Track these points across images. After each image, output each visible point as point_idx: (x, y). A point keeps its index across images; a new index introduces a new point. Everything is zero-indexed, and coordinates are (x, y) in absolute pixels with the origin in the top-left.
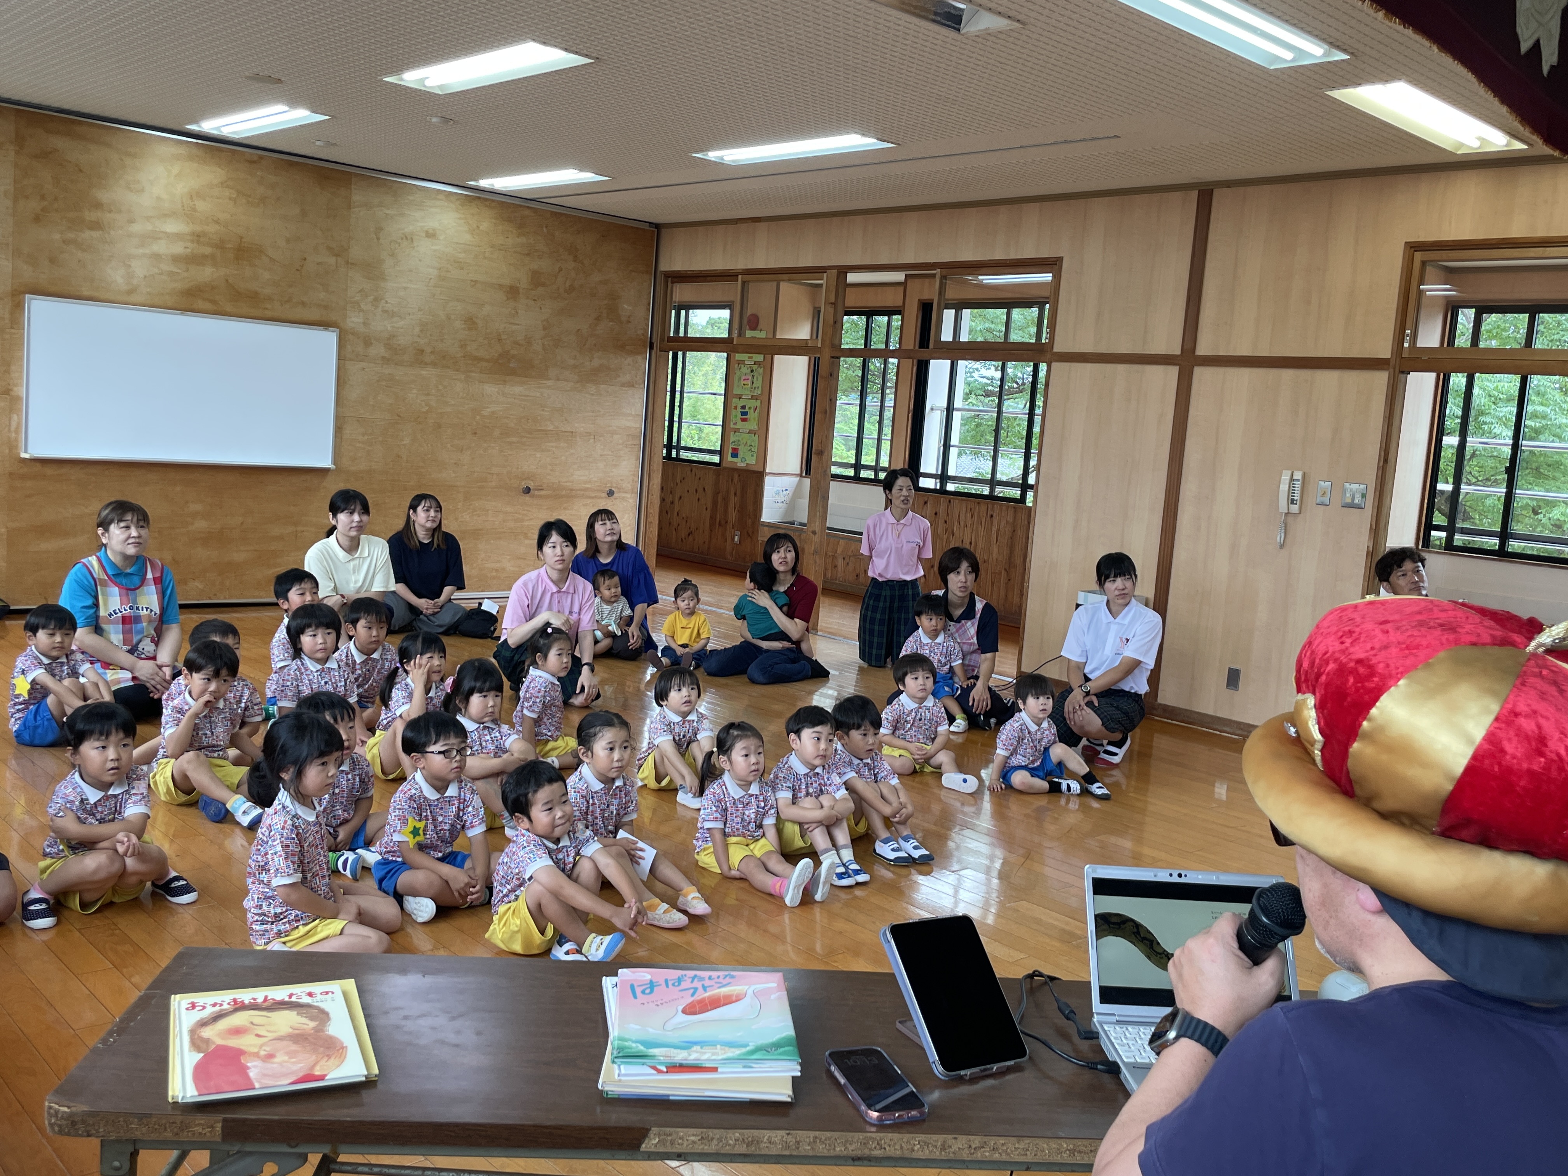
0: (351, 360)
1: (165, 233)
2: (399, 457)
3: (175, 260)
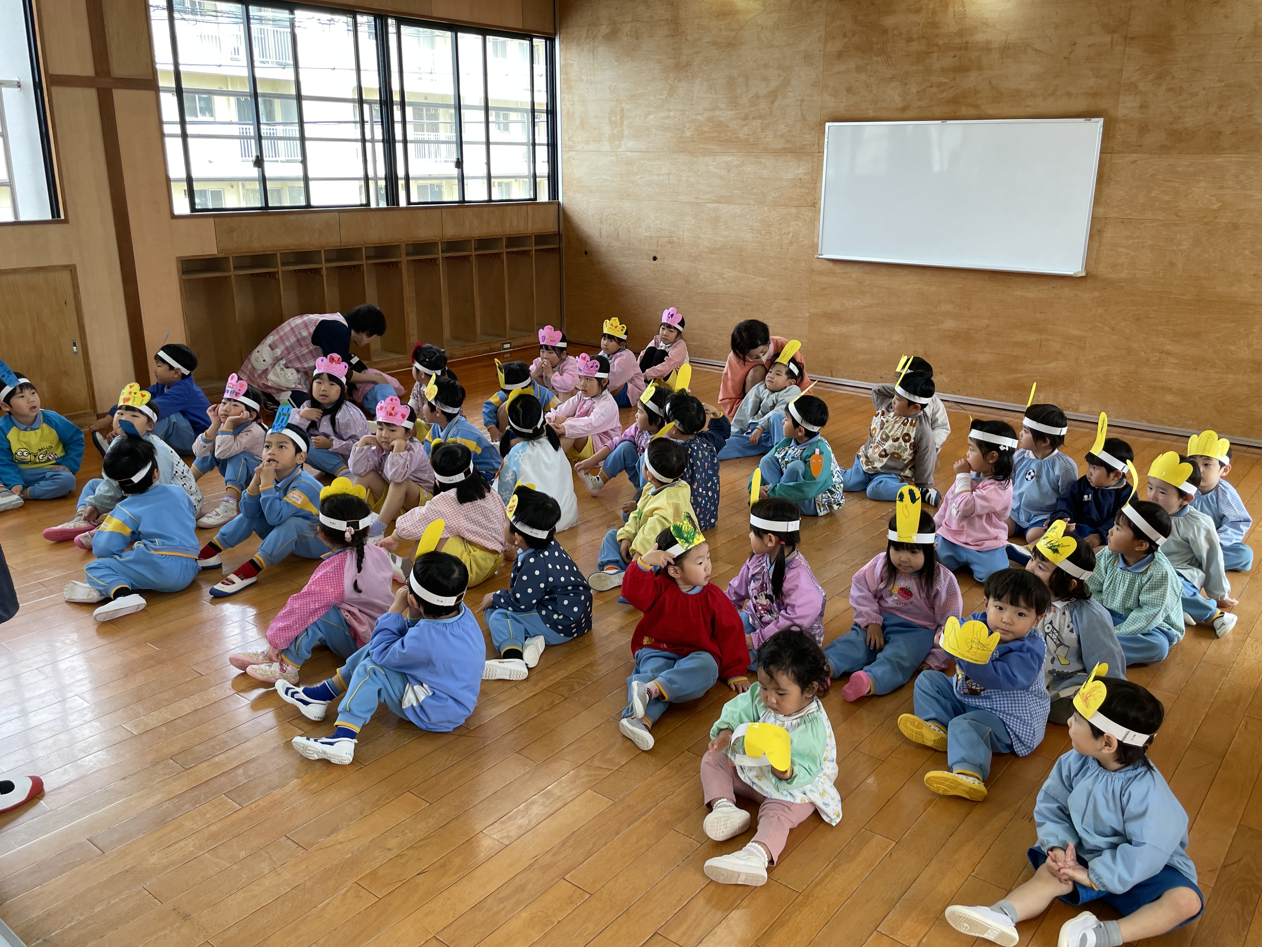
0: (1119, 152)
1: (937, 45)
2: (1172, 264)
3: (944, 70)
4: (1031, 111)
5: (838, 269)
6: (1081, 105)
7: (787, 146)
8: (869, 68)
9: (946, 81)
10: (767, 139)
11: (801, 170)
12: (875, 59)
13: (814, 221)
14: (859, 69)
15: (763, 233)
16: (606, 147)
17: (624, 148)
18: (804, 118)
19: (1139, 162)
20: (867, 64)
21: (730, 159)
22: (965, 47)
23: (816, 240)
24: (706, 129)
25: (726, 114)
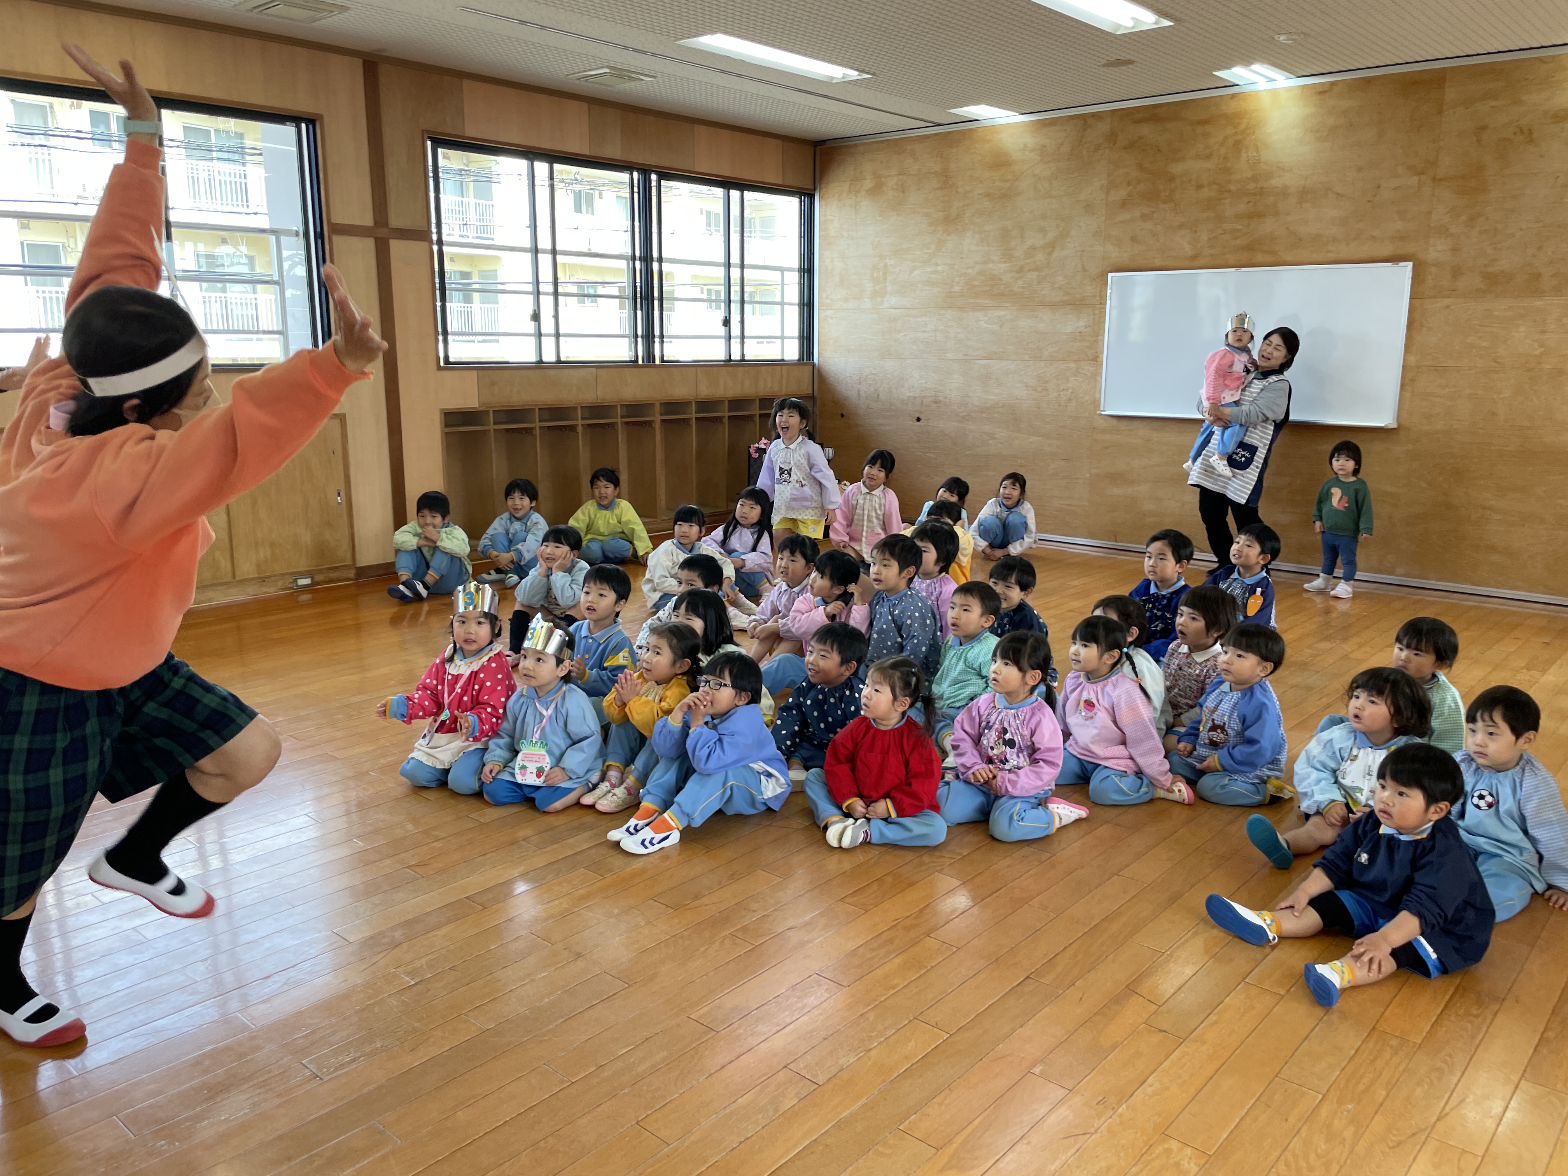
0: (1431, 297)
1: (1229, 191)
2: (1493, 414)
3: (1238, 217)
4: (1332, 256)
5: (1123, 425)
6: (1387, 250)
7: (1066, 298)
8: (1155, 215)
9: (1240, 227)
10: (1044, 292)
11: (1082, 323)
12: (1162, 206)
13: (1096, 375)
14: (1144, 217)
15: (1039, 389)
16: (867, 304)
17: (886, 305)
18: (1084, 270)
19: (1453, 307)
20: (1153, 212)
21: (1002, 313)
22: (1261, 192)
23: (1097, 396)
24: (976, 283)
25: (999, 267)
